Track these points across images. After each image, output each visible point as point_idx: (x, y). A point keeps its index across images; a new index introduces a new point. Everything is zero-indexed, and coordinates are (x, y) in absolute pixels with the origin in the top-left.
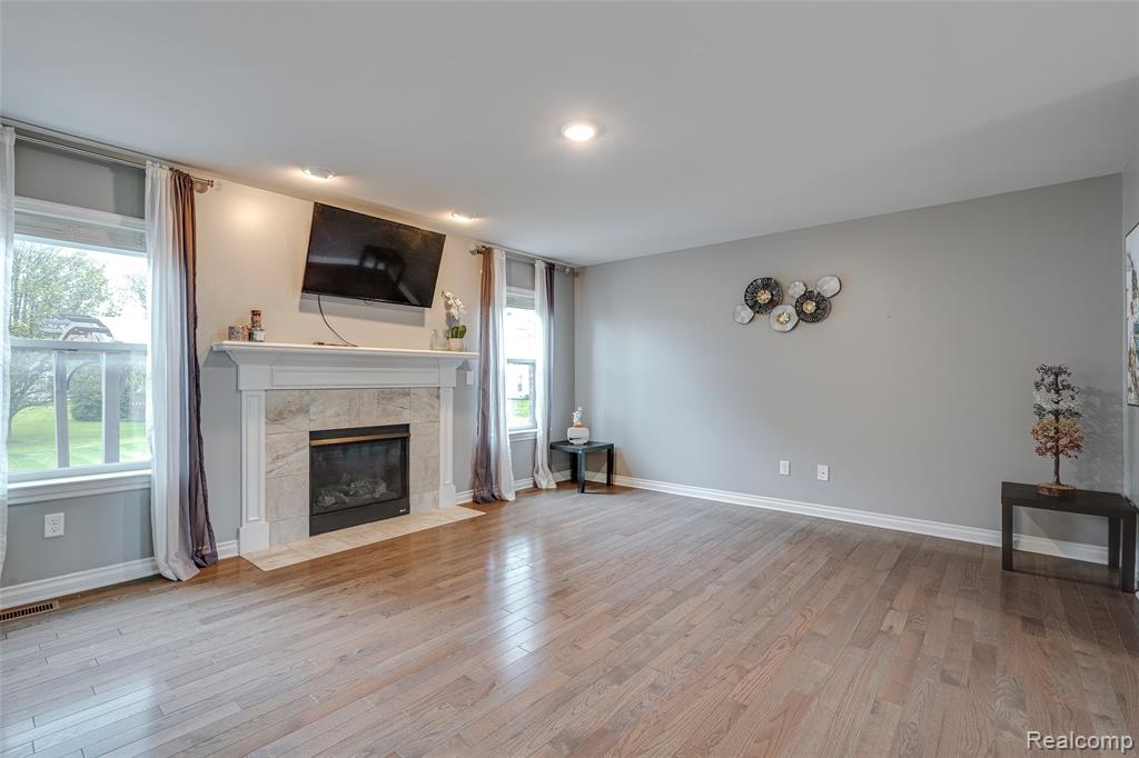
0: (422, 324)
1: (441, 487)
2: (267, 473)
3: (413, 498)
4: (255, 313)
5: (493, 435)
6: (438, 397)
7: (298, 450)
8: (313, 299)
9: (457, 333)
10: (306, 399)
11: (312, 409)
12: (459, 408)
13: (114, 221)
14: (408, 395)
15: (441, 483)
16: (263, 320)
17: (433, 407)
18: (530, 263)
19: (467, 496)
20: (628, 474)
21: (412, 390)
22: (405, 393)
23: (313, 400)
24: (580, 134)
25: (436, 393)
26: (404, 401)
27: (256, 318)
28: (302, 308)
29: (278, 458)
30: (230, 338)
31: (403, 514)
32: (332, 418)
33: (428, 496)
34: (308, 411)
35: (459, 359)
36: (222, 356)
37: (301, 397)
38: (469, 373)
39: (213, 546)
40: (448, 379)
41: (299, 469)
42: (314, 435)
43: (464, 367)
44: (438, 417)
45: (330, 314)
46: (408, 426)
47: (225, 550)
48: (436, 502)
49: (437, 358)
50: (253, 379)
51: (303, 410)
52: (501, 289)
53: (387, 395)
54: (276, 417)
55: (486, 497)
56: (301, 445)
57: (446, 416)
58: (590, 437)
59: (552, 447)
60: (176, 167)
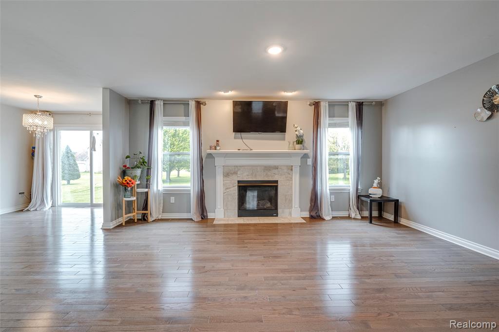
0: (284, 139)
1: (293, 208)
2: (224, 193)
3: (280, 211)
4: (218, 141)
5: (319, 188)
6: (292, 170)
7: (234, 186)
8: (239, 134)
9: (299, 142)
10: (236, 169)
11: (239, 173)
12: (302, 174)
13: (183, 119)
14: (278, 169)
15: (293, 206)
16: (220, 143)
17: (289, 174)
18: (345, 104)
19: (307, 214)
20: (408, 218)
21: (279, 167)
22: (276, 168)
23: (239, 170)
24: (275, 51)
25: (291, 168)
26: (276, 171)
27: (218, 143)
28: (235, 138)
29: (227, 188)
30: (210, 150)
31: (275, 216)
32: (246, 177)
33: (287, 211)
34: (237, 174)
35: (302, 154)
36: (210, 156)
37: (235, 168)
38: (308, 160)
39: (207, 214)
40: (296, 162)
41: (234, 193)
42: (239, 182)
43: (305, 156)
44: (292, 178)
45: (244, 139)
46: (277, 181)
47: (210, 215)
48: (290, 214)
49: (289, 153)
50: (219, 162)
51: (235, 173)
52: (325, 119)
53: (267, 168)
54: (227, 175)
55: (315, 216)
56: (235, 185)
57: (296, 178)
58: (383, 194)
59: (358, 197)
60: (196, 100)
